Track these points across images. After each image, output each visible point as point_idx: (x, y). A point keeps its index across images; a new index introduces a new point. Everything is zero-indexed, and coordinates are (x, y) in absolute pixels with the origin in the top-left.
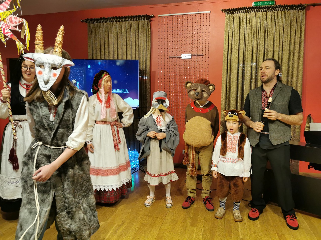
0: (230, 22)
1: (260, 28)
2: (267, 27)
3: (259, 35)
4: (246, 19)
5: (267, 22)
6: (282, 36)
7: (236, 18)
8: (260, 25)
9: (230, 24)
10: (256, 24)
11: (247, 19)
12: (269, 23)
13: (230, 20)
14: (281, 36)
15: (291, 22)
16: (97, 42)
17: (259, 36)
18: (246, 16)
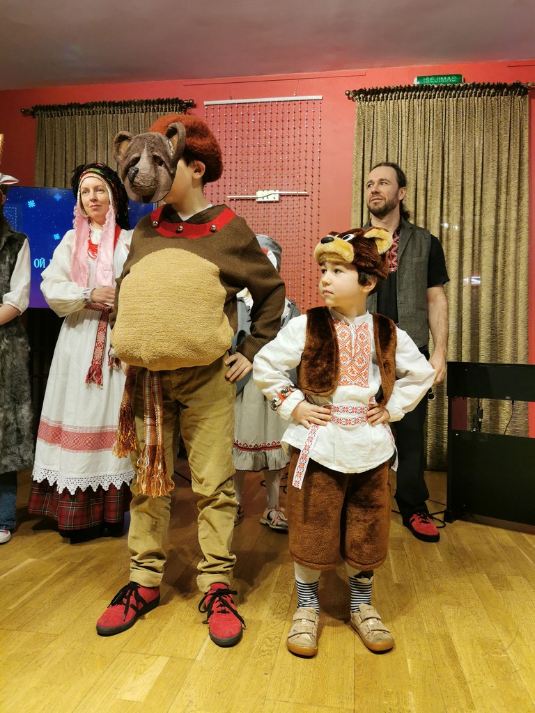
0: (366, 118)
1: (431, 134)
2: (447, 132)
3: (431, 149)
4: (400, 113)
5: (447, 119)
6: (481, 152)
7: (379, 110)
8: (431, 127)
9: (366, 123)
10: (423, 123)
11: (404, 114)
12: (451, 123)
13: (366, 114)
14: (479, 152)
15: (499, 123)
16: (58, 160)
17: (430, 151)
18: (400, 106)
